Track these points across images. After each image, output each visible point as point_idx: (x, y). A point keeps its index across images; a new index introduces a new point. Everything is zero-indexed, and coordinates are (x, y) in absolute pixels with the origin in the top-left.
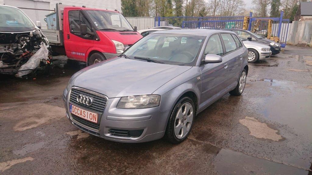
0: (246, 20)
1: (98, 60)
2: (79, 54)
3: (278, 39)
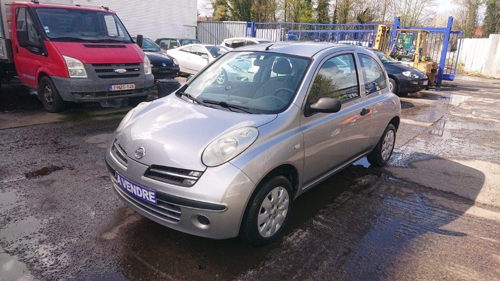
0: (381, 32)
1: (48, 87)
2: (29, 77)
3: (433, 66)
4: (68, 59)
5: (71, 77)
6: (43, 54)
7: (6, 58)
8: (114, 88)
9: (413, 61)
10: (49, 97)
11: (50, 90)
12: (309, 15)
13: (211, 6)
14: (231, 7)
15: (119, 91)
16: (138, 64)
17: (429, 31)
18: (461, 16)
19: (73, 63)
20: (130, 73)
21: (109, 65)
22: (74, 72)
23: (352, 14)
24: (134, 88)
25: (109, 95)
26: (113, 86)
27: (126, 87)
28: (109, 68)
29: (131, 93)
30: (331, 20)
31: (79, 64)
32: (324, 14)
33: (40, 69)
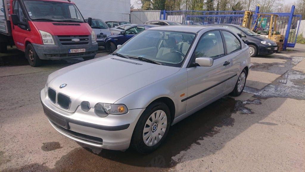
1: (31, 51)
2: (21, 44)
3: (281, 37)
4: (42, 33)
5: (45, 44)
6: (28, 29)
7: (7, 32)
8: (72, 51)
9: (268, 34)
10: (31, 57)
11: (32, 52)
12: (202, 7)
13: (140, 2)
14: (153, 2)
15: (75, 53)
16: (87, 36)
17: (278, 15)
18: (300, 6)
19: (46, 35)
20: (82, 41)
21: (69, 36)
22: (46, 41)
23: (229, 6)
24: (85, 51)
25: (69, 56)
26: (71, 50)
27: (80, 51)
28: (69, 38)
29: (83, 55)
30: (215, 10)
31: (50, 35)
32: (211, 6)
33: (27, 39)
